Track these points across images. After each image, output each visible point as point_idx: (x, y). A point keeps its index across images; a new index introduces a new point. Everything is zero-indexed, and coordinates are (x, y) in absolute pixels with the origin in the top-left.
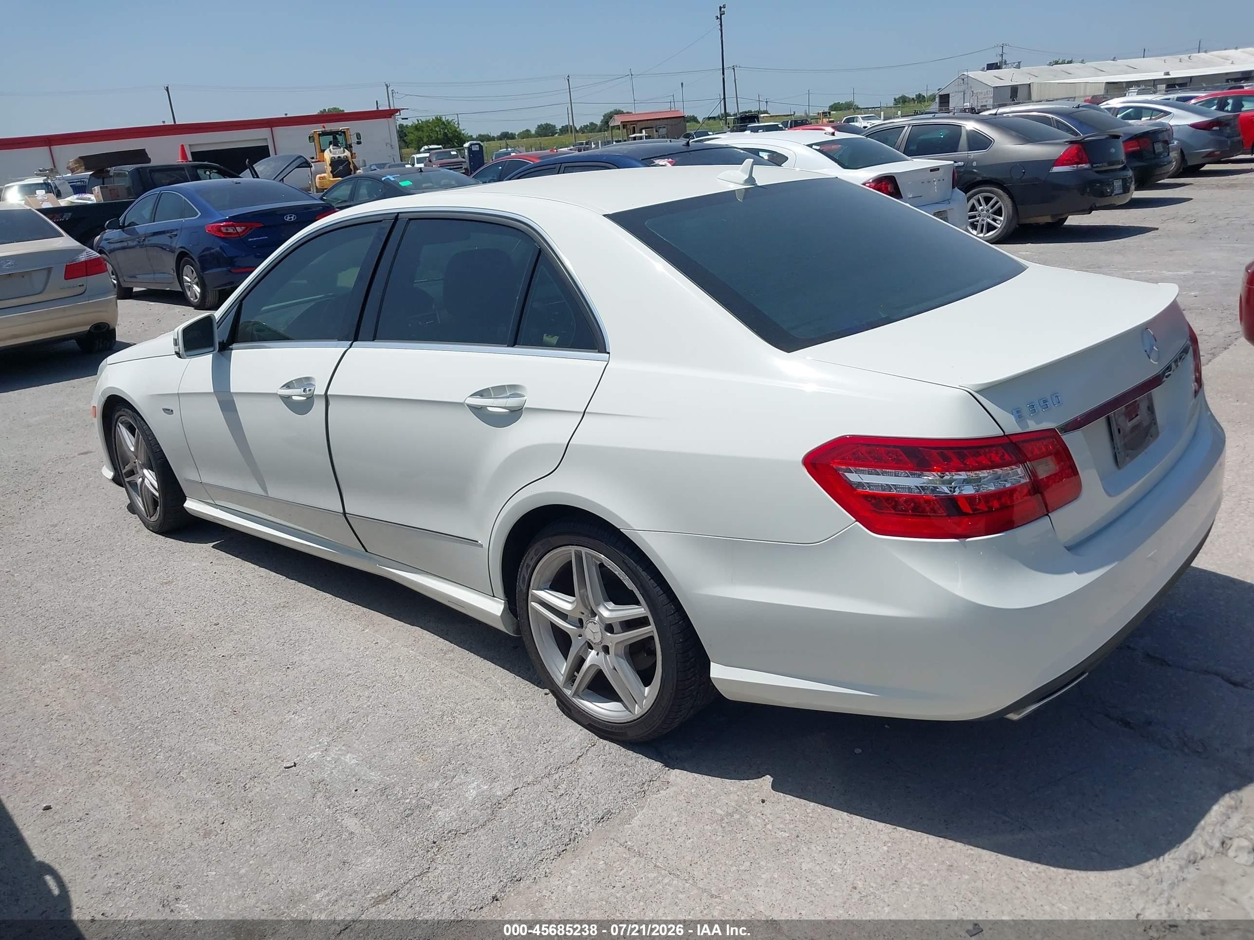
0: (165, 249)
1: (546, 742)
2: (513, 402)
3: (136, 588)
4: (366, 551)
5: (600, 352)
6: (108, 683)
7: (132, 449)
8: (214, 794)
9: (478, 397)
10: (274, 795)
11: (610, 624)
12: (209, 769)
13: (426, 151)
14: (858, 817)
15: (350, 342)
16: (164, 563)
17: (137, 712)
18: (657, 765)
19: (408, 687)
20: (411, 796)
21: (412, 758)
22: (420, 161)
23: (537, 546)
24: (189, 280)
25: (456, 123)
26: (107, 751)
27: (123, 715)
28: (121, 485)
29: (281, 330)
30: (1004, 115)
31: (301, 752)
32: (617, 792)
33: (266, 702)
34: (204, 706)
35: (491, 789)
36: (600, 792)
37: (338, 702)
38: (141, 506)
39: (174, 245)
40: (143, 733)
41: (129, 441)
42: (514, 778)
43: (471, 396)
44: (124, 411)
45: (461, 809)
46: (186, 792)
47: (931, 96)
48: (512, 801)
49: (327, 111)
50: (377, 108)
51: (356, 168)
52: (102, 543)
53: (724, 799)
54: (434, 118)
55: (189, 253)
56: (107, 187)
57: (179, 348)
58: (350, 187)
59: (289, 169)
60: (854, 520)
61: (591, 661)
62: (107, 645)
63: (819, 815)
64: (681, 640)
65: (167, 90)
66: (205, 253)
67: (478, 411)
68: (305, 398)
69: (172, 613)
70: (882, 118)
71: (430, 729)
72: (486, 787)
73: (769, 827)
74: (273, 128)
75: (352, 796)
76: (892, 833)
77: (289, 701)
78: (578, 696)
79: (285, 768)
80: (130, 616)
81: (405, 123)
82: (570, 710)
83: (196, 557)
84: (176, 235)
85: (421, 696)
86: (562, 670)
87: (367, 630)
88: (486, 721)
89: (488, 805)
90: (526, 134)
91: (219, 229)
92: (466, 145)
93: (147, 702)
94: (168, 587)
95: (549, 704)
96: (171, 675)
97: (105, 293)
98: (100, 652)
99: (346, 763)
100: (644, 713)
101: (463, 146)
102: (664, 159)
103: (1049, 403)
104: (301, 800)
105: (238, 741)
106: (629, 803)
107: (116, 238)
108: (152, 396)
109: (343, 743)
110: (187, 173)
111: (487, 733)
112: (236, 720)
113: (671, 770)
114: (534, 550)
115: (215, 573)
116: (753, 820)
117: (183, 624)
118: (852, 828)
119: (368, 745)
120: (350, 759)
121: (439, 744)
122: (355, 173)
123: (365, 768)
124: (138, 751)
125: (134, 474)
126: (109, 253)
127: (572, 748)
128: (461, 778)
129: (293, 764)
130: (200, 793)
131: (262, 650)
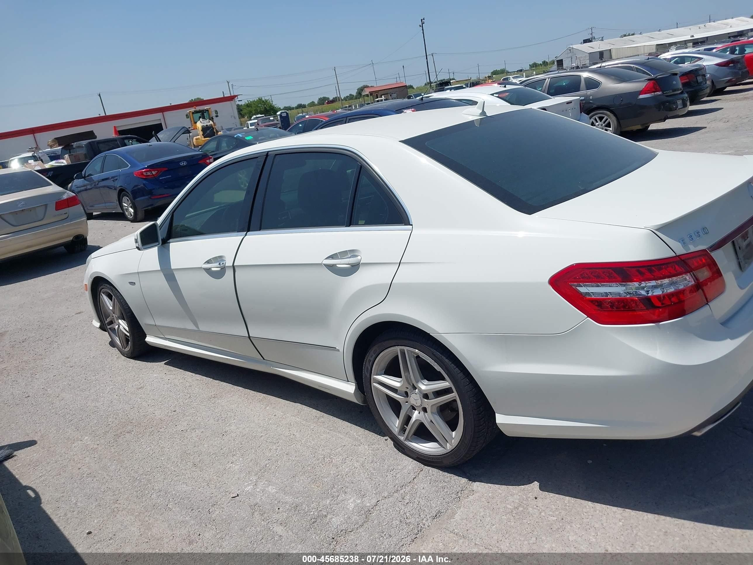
0: (112, 189)
1: (391, 470)
2: (352, 260)
3: (122, 392)
4: (264, 359)
5: (405, 225)
6: (115, 452)
7: (111, 308)
8: (191, 517)
9: (331, 259)
10: (228, 515)
11: (426, 394)
12: (185, 502)
13: (255, 119)
14: (598, 504)
15: (245, 233)
16: (137, 376)
17: (135, 469)
18: (464, 480)
19: (299, 441)
20: (313, 510)
21: (310, 486)
22: (252, 125)
23: (375, 348)
24: (126, 205)
25: (271, 101)
26: (121, 494)
27: (127, 471)
28: (106, 331)
29: (198, 228)
30: (606, 67)
31: (240, 487)
32: (442, 499)
33: (213, 457)
34: (175, 462)
35: (363, 502)
36: (431, 500)
37: (258, 454)
38: (118, 342)
39: (116, 185)
40: (141, 481)
41: (109, 304)
42: (376, 494)
43: (326, 259)
44: (105, 285)
45: (346, 516)
46: (173, 517)
47: (551, 61)
48: (377, 509)
49: (193, 100)
50: (224, 96)
51: (217, 132)
52: (98, 367)
53: (511, 499)
54: (258, 99)
55: (125, 189)
56: (72, 155)
57: (139, 244)
58: (216, 143)
59: (178, 135)
60: (586, 316)
61: (415, 418)
62: (110, 428)
63: (573, 504)
64: (475, 401)
65: (100, 95)
66: (135, 188)
67: (332, 268)
68: (220, 269)
69: (146, 406)
70: (524, 76)
71: (318, 467)
72: (359, 501)
73: (543, 514)
74: (164, 113)
75: (277, 512)
76: (623, 514)
77: (227, 456)
78: (408, 440)
79: (232, 498)
80: (122, 410)
81: (240, 103)
82: (404, 449)
83: (155, 371)
84: (117, 179)
85: (308, 446)
86: (396, 424)
87: (268, 408)
88: (352, 459)
89: (363, 512)
90: (312, 104)
91: (142, 173)
92: (279, 113)
93: (140, 462)
94: (142, 391)
95: (389, 446)
96: (152, 445)
97: (80, 217)
98: (106, 433)
99: (269, 492)
100: (453, 448)
101: (276, 114)
102: (409, 109)
103: (701, 234)
104: (245, 517)
105: (200, 483)
106: (451, 506)
107: (82, 184)
108: (121, 275)
109: (265, 480)
110: (119, 143)
111: (354, 467)
112: (196, 470)
113: (473, 483)
114: (373, 351)
115: (169, 380)
116: (532, 511)
117: (154, 412)
118: (596, 511)
119: (281, 480)
120: (272, 489)
121: (325, 476)
122: (217, 134)
123: (282, 494)
124: (139, 493)
125: (113, 323)
126: (78, 193)
127: (409, 473)
128: (342, 497)
129: (237, 495)
130: (182, 516)
131: (206, 424)
